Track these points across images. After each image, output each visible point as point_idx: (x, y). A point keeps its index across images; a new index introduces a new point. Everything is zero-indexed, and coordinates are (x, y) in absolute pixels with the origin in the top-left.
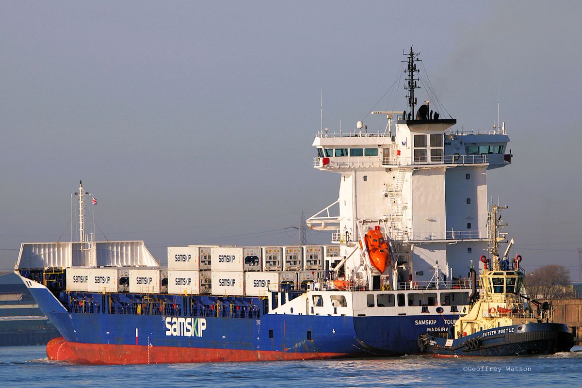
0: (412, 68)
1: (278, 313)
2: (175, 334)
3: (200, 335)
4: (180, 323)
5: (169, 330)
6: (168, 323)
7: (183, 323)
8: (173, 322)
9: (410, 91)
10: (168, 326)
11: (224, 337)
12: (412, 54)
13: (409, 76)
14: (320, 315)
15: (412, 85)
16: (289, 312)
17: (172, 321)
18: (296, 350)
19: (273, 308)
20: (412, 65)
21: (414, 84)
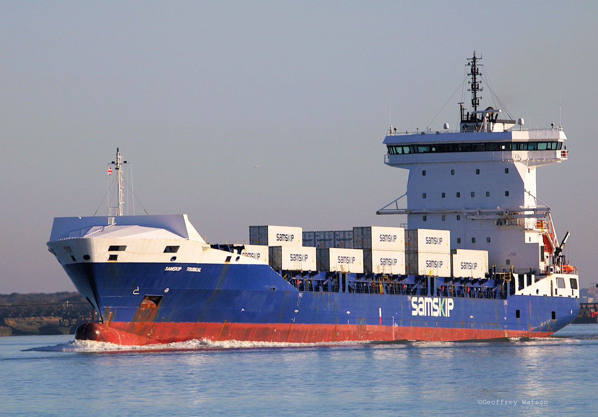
0: (474, 73)
1: (524, 294)
2: (421, 314)
3: (447, 314)
4: (427, 303)
5: (415, 310)
6: (414, 303)
7: (430, 303)
8: (419, 302)
9: (473, 93)
10: (414, 306)
11: (472, 317)
12: (474, 58)
13: (472, 78)
14: (563, 296)
15: (475, 88)
16: (534, 294)
17: (418, 300)
18: (540, 329)
19: (520, 289)
20: (475, 69)
21: (477, 87)
